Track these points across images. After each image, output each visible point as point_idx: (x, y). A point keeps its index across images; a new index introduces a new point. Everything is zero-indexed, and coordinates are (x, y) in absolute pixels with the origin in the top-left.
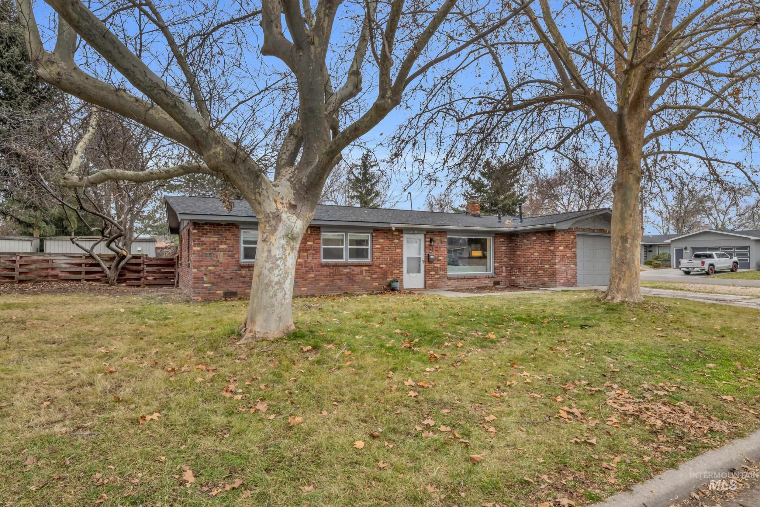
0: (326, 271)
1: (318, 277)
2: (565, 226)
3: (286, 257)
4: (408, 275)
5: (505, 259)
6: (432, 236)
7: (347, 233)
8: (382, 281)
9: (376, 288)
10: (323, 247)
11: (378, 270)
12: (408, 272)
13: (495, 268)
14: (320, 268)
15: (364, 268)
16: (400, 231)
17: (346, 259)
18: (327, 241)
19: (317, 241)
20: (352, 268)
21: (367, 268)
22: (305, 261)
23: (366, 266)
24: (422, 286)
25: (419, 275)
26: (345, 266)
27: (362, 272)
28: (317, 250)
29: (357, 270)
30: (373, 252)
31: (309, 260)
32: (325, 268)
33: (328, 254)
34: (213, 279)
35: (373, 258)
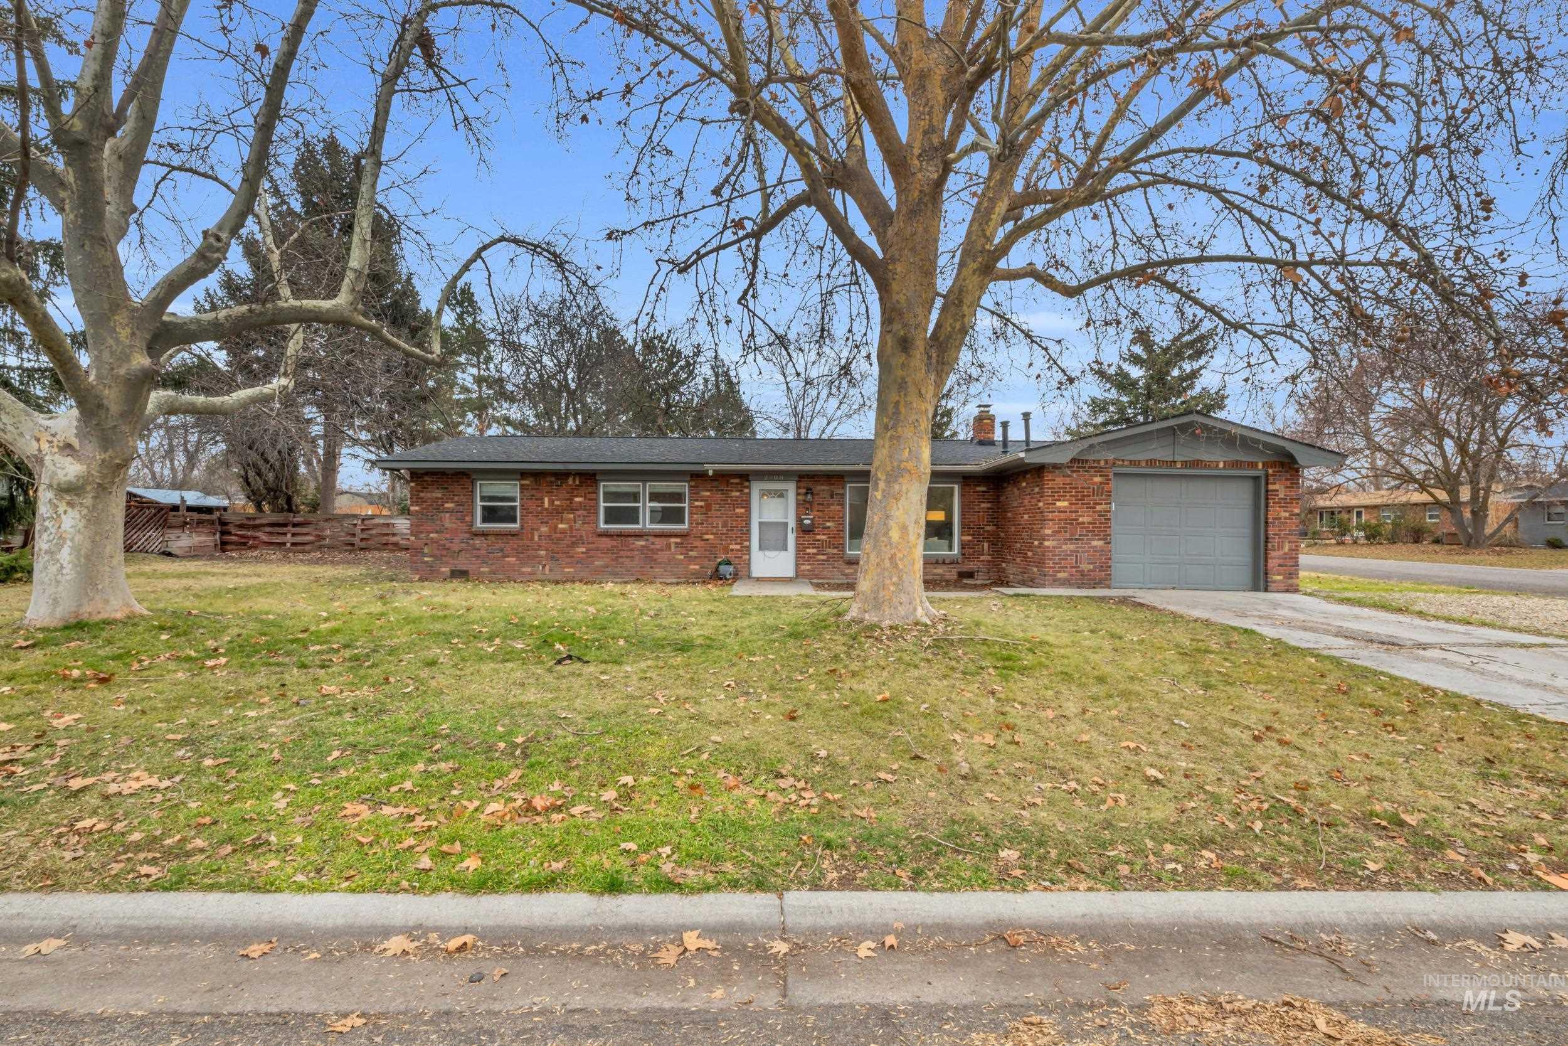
0: (606, 543)
1: (592, 553)
2: (1063, 458)
3: (59, 516)
4: (761, 554)
5: (988, 528)
6: (810, 485)
7: (644, 481)
8: (706, 563)
9: (695, 574)
10: (602, 504)
11: (698, 543)
12: (761, 548)
13: (963, 546)
14: (596, 539)
15: (673, 540)
16: (745, 477)
17: (645, 523)
18: (609, 497)
19: (593, 496)
20: (652, 539)
21: (678, 540)
22: (571, 528)
23: (676, 536)
24: (791, 573)
25: (783, 553)
26: (639, 535)
27: (669, 546)
28: (594, 510)
29: (660, 543)
30: (691, 513)
31: (577, 526)
32: (604, 539)
33: (613, 516)
34: (436, 552)
35: (690, 523)
